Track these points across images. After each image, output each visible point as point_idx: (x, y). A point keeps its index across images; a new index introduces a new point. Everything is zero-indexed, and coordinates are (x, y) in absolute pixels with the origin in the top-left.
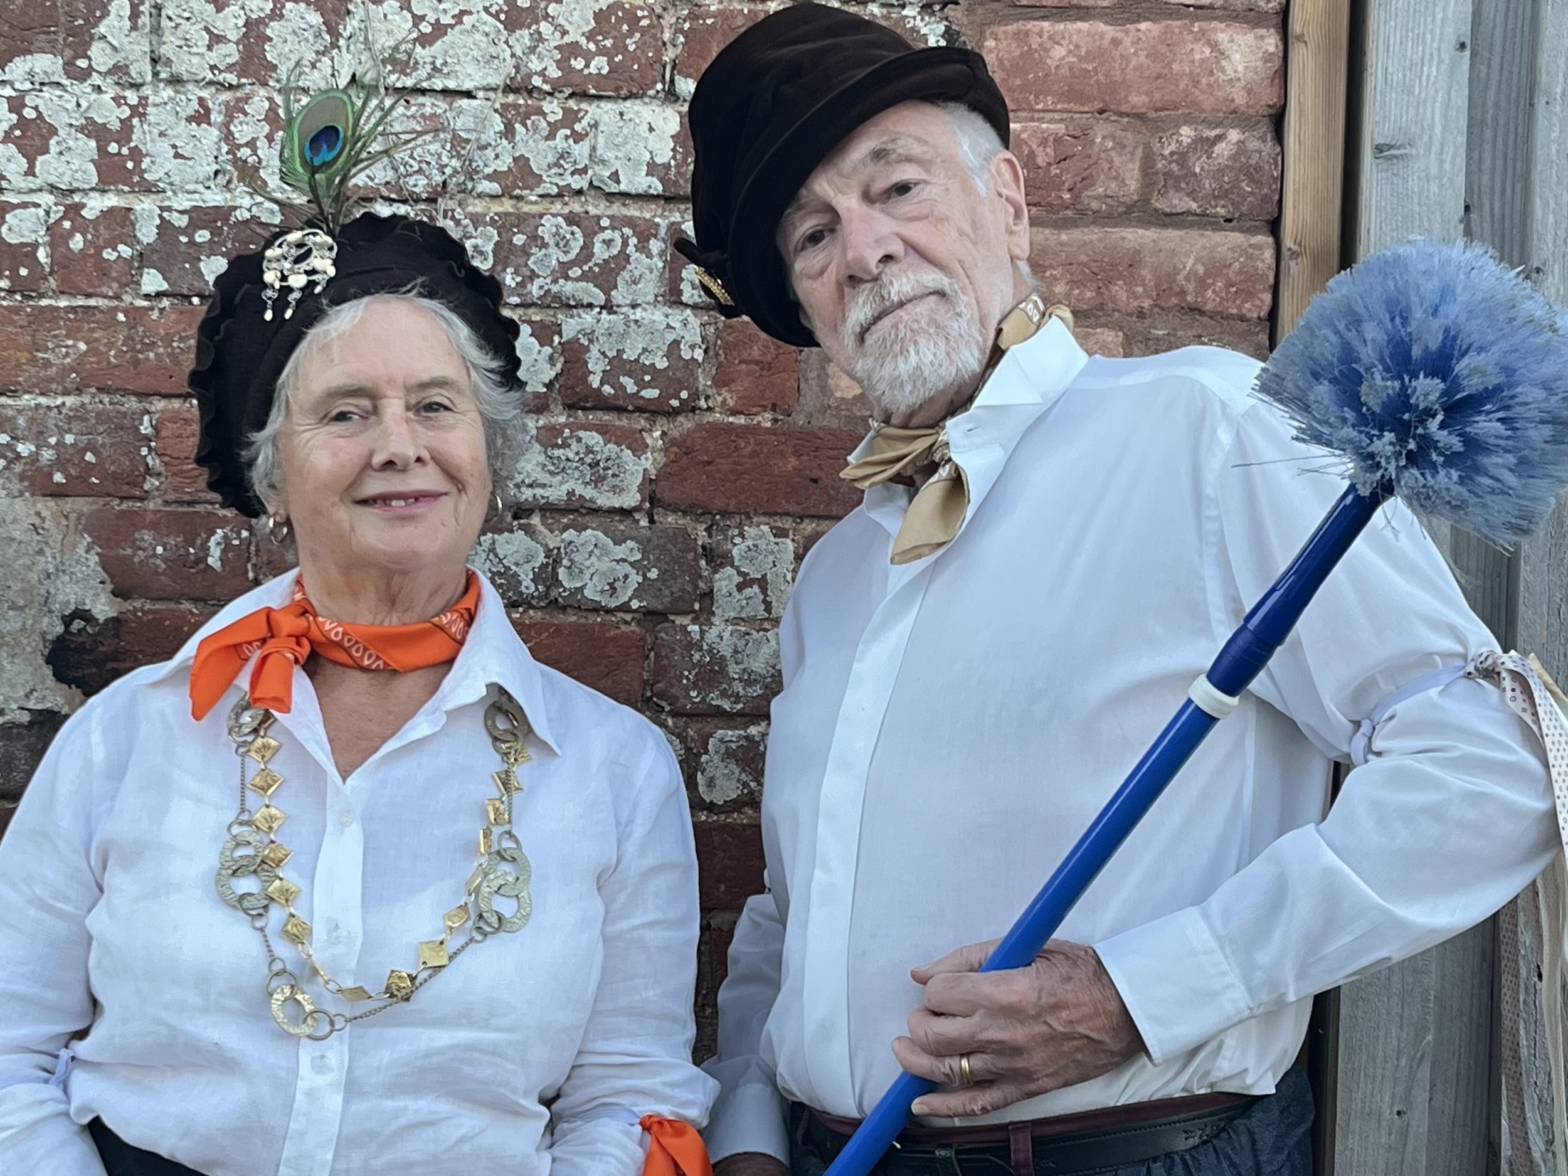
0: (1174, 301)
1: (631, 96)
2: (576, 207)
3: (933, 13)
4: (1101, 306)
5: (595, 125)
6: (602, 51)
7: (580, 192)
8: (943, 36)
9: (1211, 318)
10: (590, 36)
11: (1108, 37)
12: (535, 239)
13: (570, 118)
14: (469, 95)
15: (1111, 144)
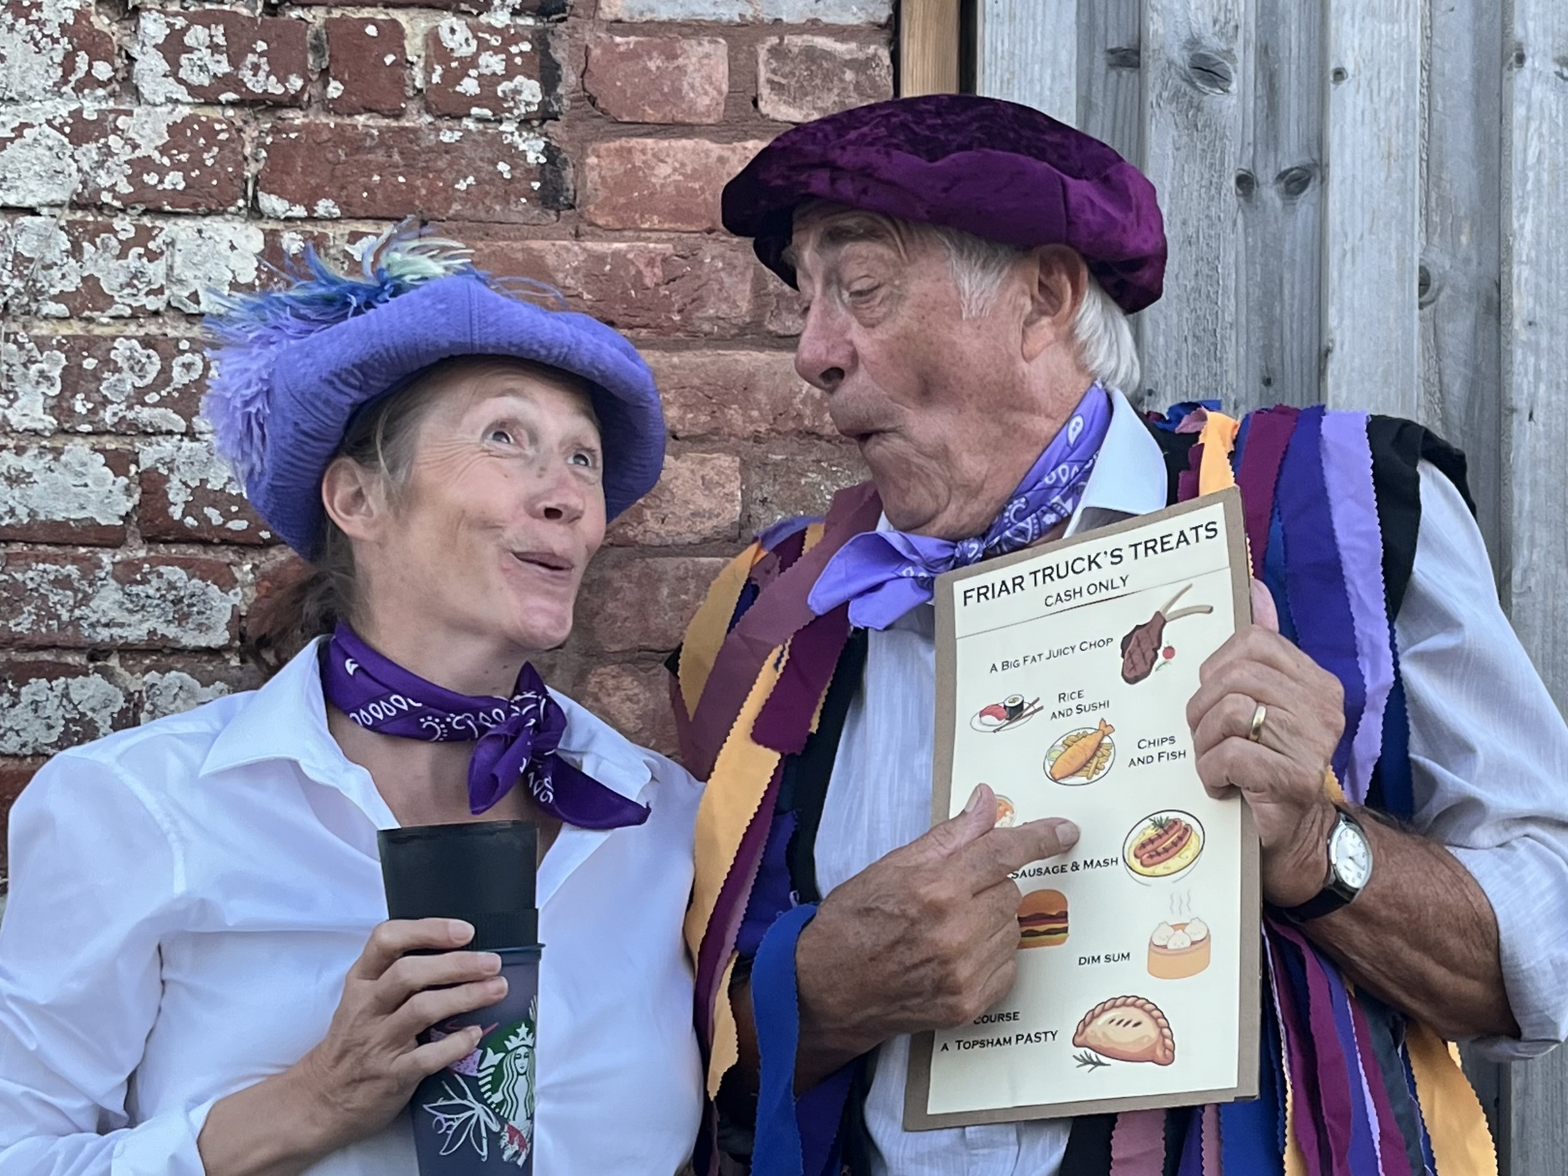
0: (791, 425)
1: (209, 213)
2: (152, 328)
3: (532, 129)
4: (716, 431)
5: (172, 244)
6: (177, 166)
7: (156, 313)
8: (542, 153)
9: (829, 441)
10: (163, 150)
11: (714, 156)
12: (107, 363)
13: (144, 235)
14: (32, 211)
15: (720, 265)
